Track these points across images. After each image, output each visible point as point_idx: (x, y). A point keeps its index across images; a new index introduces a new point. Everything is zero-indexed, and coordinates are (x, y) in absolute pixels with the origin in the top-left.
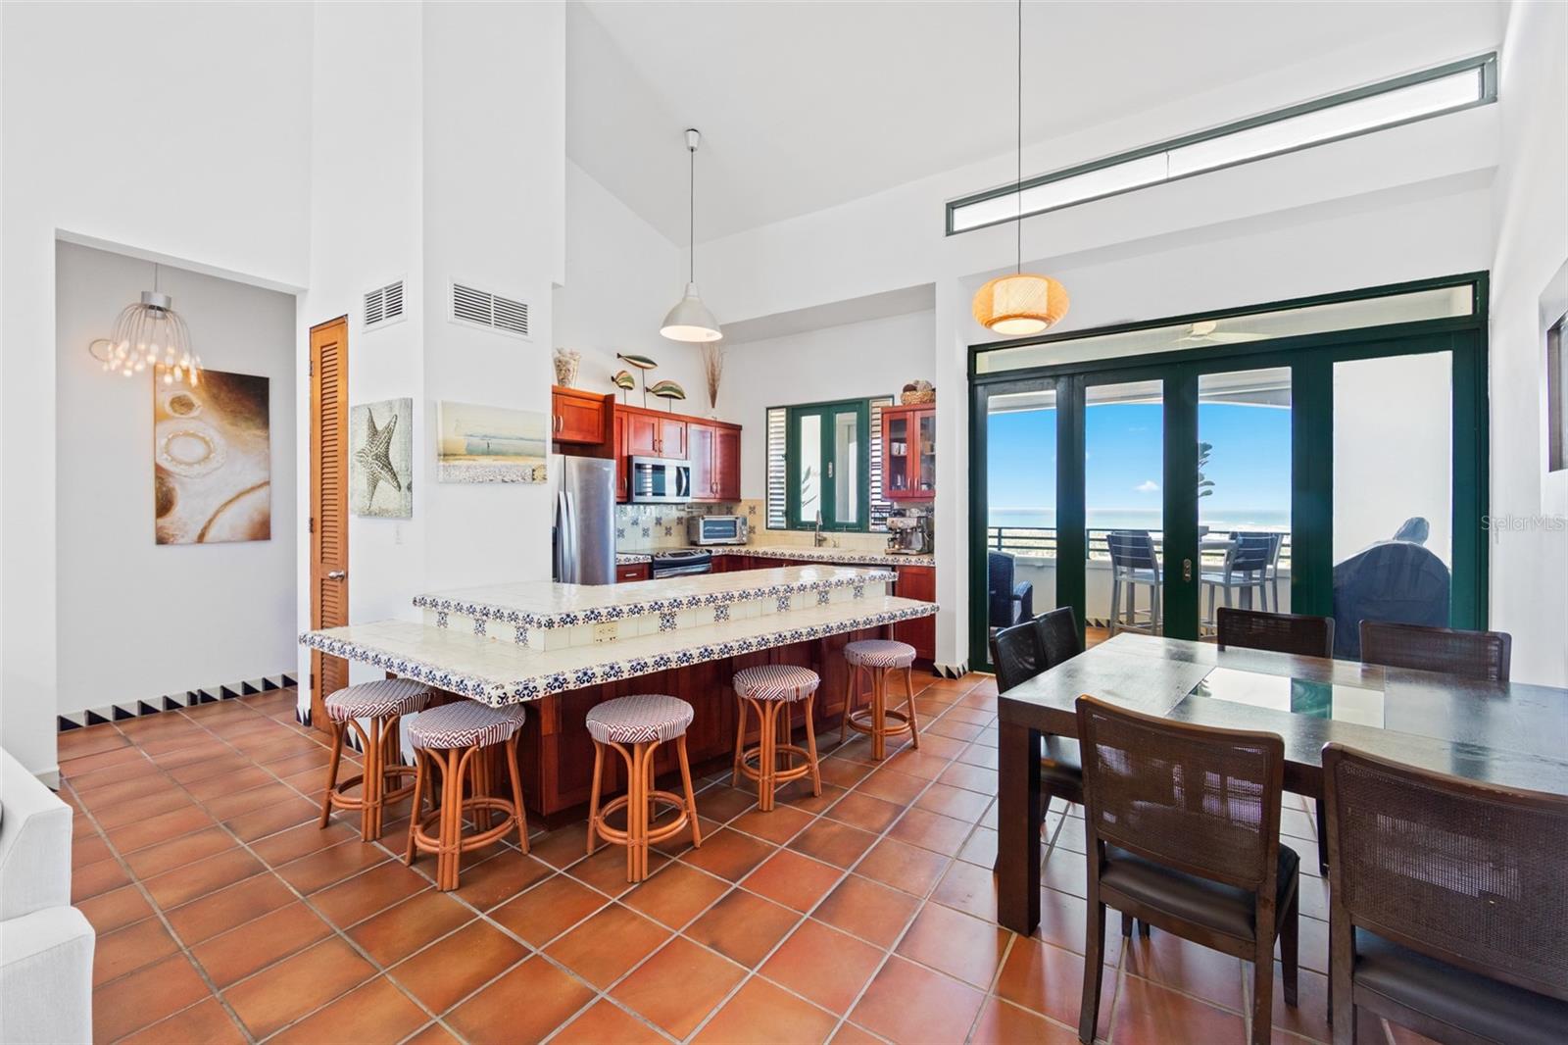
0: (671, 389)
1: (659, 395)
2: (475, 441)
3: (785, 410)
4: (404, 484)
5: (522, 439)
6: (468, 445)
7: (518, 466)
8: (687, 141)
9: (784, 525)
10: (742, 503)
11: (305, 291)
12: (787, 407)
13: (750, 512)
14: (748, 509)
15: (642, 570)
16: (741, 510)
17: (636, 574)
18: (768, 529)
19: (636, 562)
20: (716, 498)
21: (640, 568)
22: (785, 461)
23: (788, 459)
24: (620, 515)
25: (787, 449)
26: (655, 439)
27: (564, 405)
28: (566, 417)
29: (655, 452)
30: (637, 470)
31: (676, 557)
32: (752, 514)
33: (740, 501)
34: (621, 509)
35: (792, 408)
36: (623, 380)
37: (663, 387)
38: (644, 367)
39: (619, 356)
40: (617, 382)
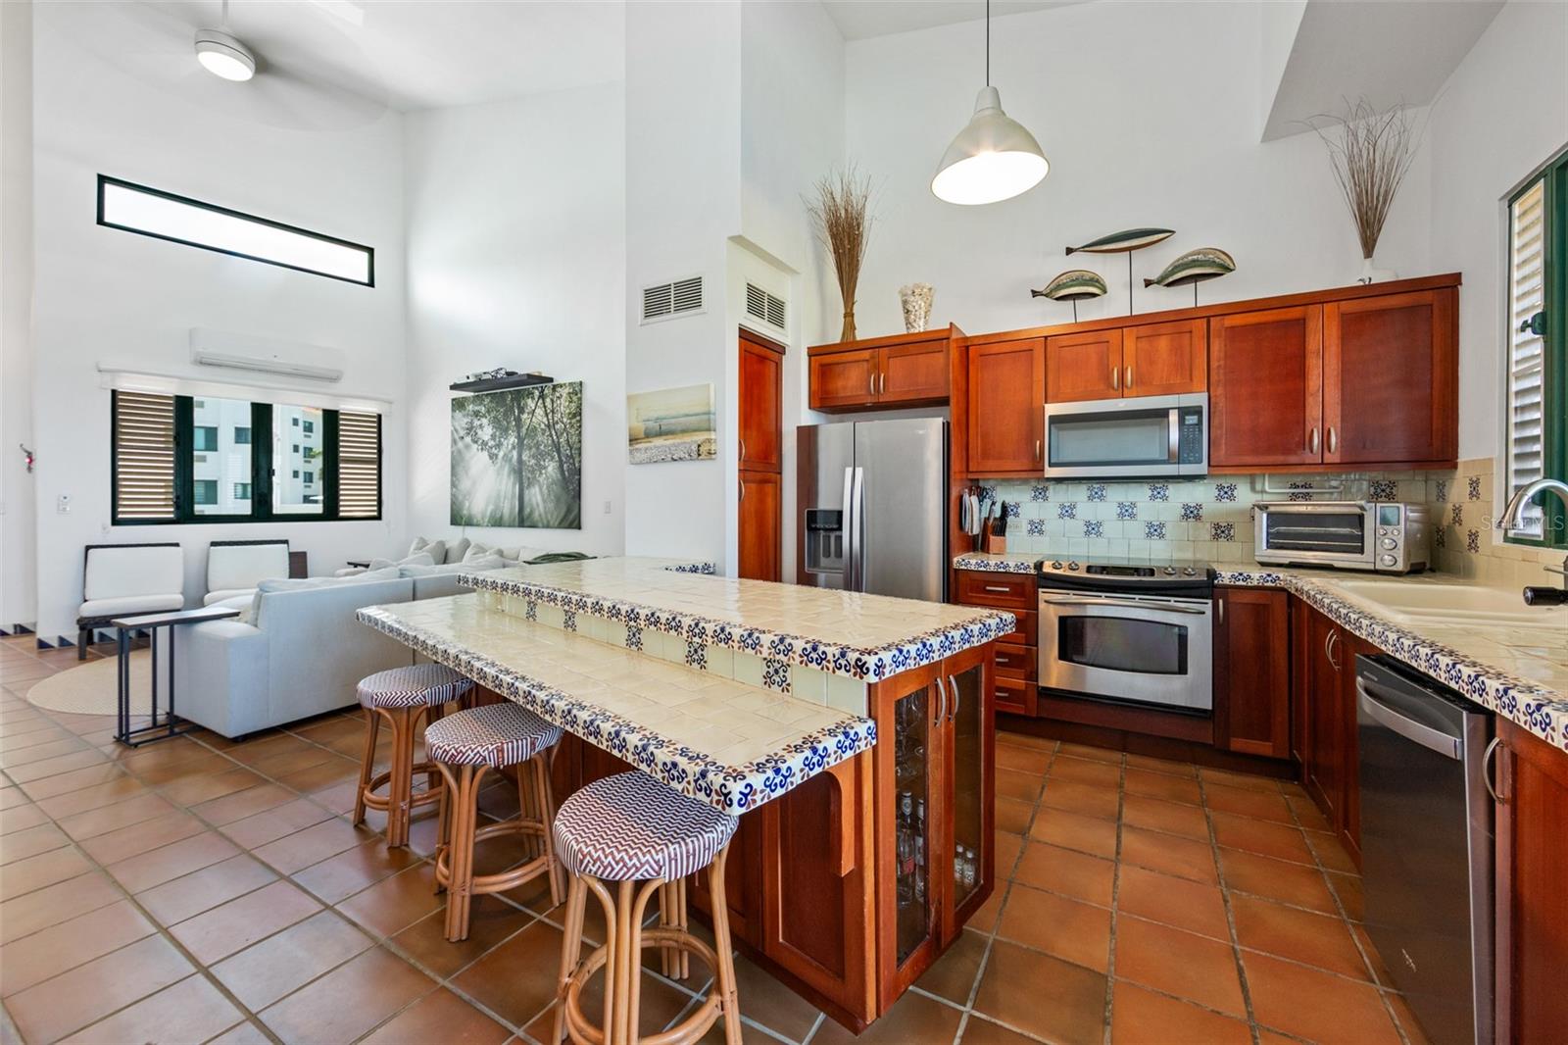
0: (1194, 263)
1: (1169, 285)
2: (651, 424)
5: (687, 415)
6: (646, 429)
7: (685, 443)
13: (1471, 493)
14: (1468, 486)
15: (1022, 585)
16: (1458, 489)
17: (1007, 589)
18: (1506, 539)
19: (1002, 570)
20: (1322, 463)
21: (1018, 580)
22: (1542, 340)
23: (1549, 331)
24: (1035, 498)
25: (1545, 301)
26: (1111, 367)
27: (889, 358)
28: (891, 374)
29: (1112, 391)
30: (1058, 425)
31: (1102, 573)
32: (1474, 498)
33: (1455, 466)
34: (1036, 489)
35: (1557, 169)
36: (1059, 287)
37: (1176, 267)
38: (1130, 249)
39: (1069, 251)
40: (1046, 295)
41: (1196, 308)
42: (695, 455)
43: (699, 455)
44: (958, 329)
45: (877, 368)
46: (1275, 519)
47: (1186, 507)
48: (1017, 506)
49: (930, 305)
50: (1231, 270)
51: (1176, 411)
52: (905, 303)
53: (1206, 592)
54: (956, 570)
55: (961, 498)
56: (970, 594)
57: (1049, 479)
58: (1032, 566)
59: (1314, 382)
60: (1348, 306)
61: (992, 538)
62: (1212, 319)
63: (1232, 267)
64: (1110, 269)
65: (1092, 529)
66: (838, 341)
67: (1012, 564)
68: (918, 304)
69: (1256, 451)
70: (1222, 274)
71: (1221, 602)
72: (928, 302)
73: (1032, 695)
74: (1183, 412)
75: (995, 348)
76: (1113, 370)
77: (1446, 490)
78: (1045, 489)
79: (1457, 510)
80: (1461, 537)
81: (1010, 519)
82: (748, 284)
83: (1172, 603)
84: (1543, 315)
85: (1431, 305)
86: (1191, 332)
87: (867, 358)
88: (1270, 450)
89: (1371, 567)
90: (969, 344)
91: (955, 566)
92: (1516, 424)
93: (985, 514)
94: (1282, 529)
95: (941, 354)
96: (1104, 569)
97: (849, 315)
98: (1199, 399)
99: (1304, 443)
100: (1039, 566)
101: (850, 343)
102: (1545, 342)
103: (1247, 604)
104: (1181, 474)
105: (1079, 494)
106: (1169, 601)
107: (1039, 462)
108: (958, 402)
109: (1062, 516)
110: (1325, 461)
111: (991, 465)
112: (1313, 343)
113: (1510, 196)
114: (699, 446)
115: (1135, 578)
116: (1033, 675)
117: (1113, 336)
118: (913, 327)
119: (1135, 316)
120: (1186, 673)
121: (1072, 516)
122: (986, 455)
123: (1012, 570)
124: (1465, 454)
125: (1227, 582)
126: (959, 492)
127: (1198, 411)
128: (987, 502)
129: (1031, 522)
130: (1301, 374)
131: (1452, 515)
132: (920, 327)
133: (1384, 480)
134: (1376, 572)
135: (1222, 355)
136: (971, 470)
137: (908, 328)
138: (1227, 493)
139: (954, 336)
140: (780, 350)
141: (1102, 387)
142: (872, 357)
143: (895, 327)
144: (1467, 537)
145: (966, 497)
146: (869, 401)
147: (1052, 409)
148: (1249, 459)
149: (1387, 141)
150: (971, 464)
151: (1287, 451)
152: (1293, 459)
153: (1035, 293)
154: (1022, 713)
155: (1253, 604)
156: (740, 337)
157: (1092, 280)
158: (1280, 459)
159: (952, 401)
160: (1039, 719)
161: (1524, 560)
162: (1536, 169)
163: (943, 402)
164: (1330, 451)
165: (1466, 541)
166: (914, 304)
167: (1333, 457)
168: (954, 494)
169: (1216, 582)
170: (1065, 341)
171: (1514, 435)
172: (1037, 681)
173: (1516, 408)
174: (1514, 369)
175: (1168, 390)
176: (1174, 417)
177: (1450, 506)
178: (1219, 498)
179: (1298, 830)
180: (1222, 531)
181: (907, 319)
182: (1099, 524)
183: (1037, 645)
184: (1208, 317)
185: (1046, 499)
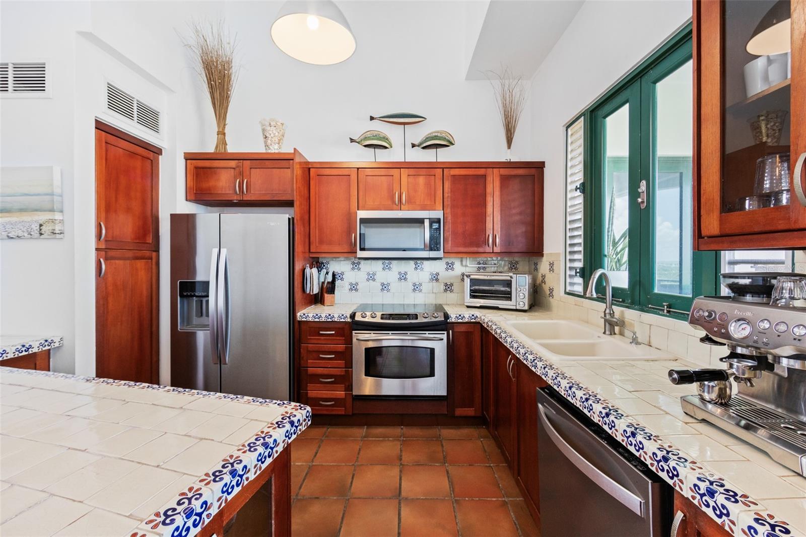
0: (436, 138)
1: (424, 148)
7: (23, 222)
13: (550, 269)
14: (549, 266)
15: (343, 329)
16: (544, 267)
17: (334, 332)
18: (566, 293)
19: (330, 320)
20: (493, 252)
21: (340, 326)
22: (583, 196)
23: (586, 192)
24: (353, 269)
25: (584, 177)
26: (394, 192)
27: (251, 168)
28: (252, 180)
29: (394, 206)
30: (365, 224)
31: (389, 319)
32: (551, 272)
33: (542, 255)
34: (353, 263)
35: (590, 111)
36: (366, 139)
37: (427, 138)
38: (404, 124)
39: (372, 118)
40: (358, 143)
41: (437, 162)
42: (36, 234)
43: (41, 234)
44: (300, 154)
45: (241, 174)
46: (474, 282)
47: (432, 274)
48: (342, 274)
49: (283, 136)
50: (453, 144)
51: (428, 220)
52: (264, 130)
53: (444, 327)
54: (299, 322)
55: (303, 270)
56: (309, 337)
57: (360, 258)
58: (349, 316)
59: (489, 209)
60: (504, 172)
61: (326, 295)
62: (445, 169)
63: (453, 143)
64: (393, 133)
65: (385, 287)
66: (213, 151)
67: (336, 316)
68: (272, 132)
69: (465, 246)
70: (448, 146)
71: (451, 331)
72: (281, 133)
73: (349, 401)
74: (432, 222)
75: (327, 172)
76: (396, 193)
77: (538, 267)
78: (359, 263)
79: (544, 276)
80: (545, 290)
81: (338, 283)
82: (108, 84)
83: (427, 335)
84: (583, 184)
85: (534, 175)
86: (435, 175)
87: (234, 166)
88: (471, 244)
89: (514, 308)
90: (310, 167)
91: (299, 319)
92: (569, 237)
93: (322, 280)
94: (477, 287)
95: (289, 169)
96: (391, 316)
97: (222, 133)
98: (438, 214)
99: (486, 242)
100: (353, 316)
101: (222, 153)
102: (584, 197)
103: (463, 332)
104: (431, 257)
105: (378, 266)
106: (426, 334)
107: (354, 247)
108: (301, 204)
109: (368, 280)
110: (494, 252)
111: (325, 248)
112: (489, 189)
113: (567, 125)
114: (41, 225)
115: (408, 321)
116: (349, 388)
117: (395, 172)
118: (270, 149)
119: (407, 162)
120: (434, 376)
121: (374, 280)
122: (321, 242)
123: (336, 320)
124: (547, 250)
125: (453, 320)
126: (303, 266)
127: (438, 221)
128: (324, 271)
129: (351, 284)
130: (484, 205)
131: (541, 279)
132: (274, 149)
133: (514, 261)
134: (517, 310)
135: (450, 190)
136: (311, 251)
137: (266, 149)
138: (450, 266)
139: (297, 159)
140: (158, 151)
141: (390, 203)
142: (238, 167)
143: (256, 147)
144: (548, 291)
145: (308, 270)
146: (235, 199)
147: (362, 214)
148: (462, 249)
149: (516, 92)
150: (311, 248)
151: (478, 246)
152: (481, 250)
153: (352, 140)
154: (343, 413)
155: (465, 332)
156: (96, 128)
157: (384, 138)
158: (475, 249)
159: (296, 204)
160: (353, 414)
161: (576, 305)
162: (581, 111)
163: (289, 204)
164: (496, 246)
165: (548, 292)
166: (271, 132)
167: (497, 249)
168: (298, 267)
169: (448, 321)
170: (369, 172)
171: (568, 242)
172: (352, 391)
173: (569, 229)
174: (568, 210)
175: (424, 208)
176: (427, 223)
177: (540, 275)
178: (447, 269)
179: (490, 466)
180: (448, 287)
181: (266, 142)
182: (389, 284)
183: (352, 368)
184: (443, 168)
185: (359, 269)
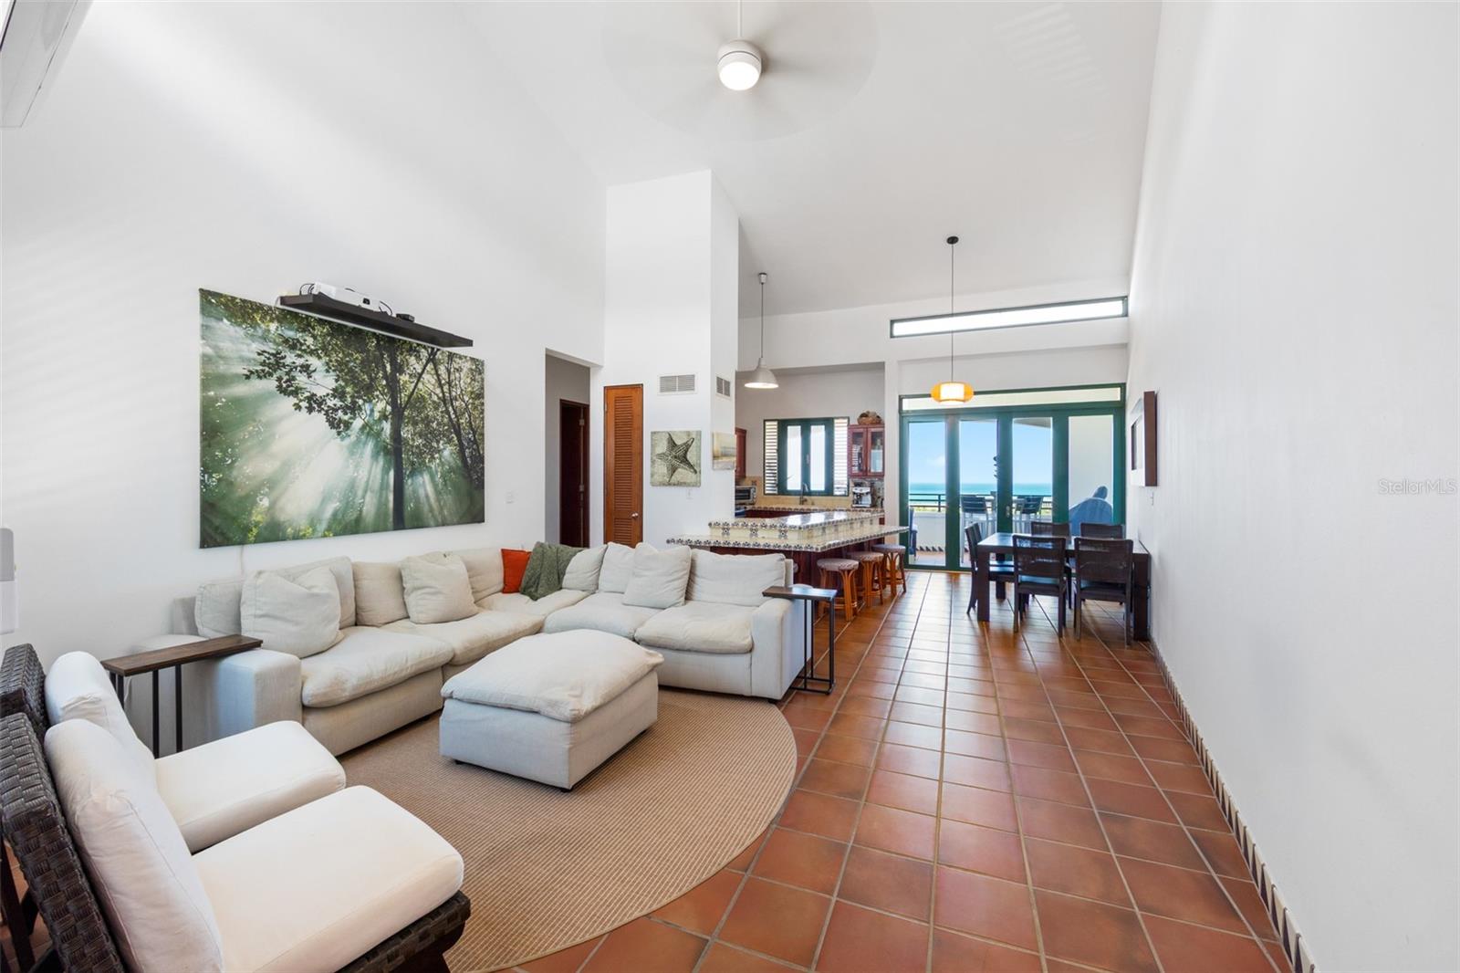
3: (776, 423)
4: (698, 470)
8: (760, 280)
9: (776, 492)
10: (747, 479)
11: (600, 367)
12: (778, 421)
